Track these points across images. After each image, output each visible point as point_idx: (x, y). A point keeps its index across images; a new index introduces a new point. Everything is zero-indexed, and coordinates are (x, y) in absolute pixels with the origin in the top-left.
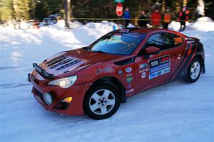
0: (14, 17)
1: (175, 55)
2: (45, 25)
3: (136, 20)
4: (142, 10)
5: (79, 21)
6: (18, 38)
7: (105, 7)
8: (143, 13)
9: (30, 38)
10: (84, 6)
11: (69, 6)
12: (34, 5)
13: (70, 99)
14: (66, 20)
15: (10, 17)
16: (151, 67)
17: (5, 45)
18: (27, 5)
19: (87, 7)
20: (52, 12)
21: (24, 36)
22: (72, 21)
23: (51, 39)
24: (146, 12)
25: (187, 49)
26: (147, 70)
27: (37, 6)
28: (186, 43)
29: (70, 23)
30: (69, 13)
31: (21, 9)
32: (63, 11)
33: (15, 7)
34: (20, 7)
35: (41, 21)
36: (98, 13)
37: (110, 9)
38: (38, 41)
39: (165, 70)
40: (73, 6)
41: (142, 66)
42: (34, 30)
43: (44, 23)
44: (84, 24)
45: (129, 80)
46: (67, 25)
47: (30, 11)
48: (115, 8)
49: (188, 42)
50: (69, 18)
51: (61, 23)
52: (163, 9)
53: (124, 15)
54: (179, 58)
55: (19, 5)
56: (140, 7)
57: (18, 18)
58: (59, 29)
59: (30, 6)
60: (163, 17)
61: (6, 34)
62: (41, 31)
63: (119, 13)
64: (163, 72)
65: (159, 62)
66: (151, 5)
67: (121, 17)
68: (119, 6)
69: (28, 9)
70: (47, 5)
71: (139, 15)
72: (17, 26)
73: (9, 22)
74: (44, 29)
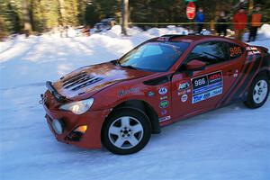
0: (61, 23)
1: (230, 71)
2: (96, 32)
3: (213, 23)
4: (220, 11)
5: (139, 26)
6: (66, 48)
7: (172, 8)
8: (222, 14)
9: (79, 48)
10: (146, 7)
11: (126, 8)
12: (84, 8)
13: (85, 128)
14: (123, 26)
15: (57, 23)
16: (195, 88)
17: (51, 57)
18: (76, 8)
19: (149, 8)
20: (104, 15)
21: (72, 45)
22: (130, 26)
23: (105, 49)
24: (227, 13)
25: (247, 62)
26: (189, 91)
27: (87, 8)
28: (247, 54)
29: (127, 28)
30: (126, 16)
31: (69, 13)
32: (119, 14)
33: (63, 11)
34: (69, 11)
35: (92, 27)
36: (162, 16)
37: (179, 11)
38: (89, 52)
39: (216, 91)
40: (131, 8)
41: (181, 86)
42: (84, 38)
43: (95, 29)
44: (145, 30)
45: (163, 104)
46: (124, 32)
47: (79, 16)
48: (185, 9)
49: (250, 53)
50: (126, 23)
51: (117, 29)
52: (251, 8)
53: (196, 18)
54: (235, 75)
55: (66, 8)
56: (218, 7)
57: (65, 25)
58: (114, 36)
59: (79, 9)
60: (250, 19)
61: (52, 44)
62: (92, 39)
63: (191, 15)
64: (212, 94)
65: (206, 80)
66: (234, 4)
67: (192, 21)
68: (191, 6)
69: (77, 13)
70: (99, 7)
71: (217, 18)
72: (65, 33)
73: (55, 29)
74: (95, 36)
